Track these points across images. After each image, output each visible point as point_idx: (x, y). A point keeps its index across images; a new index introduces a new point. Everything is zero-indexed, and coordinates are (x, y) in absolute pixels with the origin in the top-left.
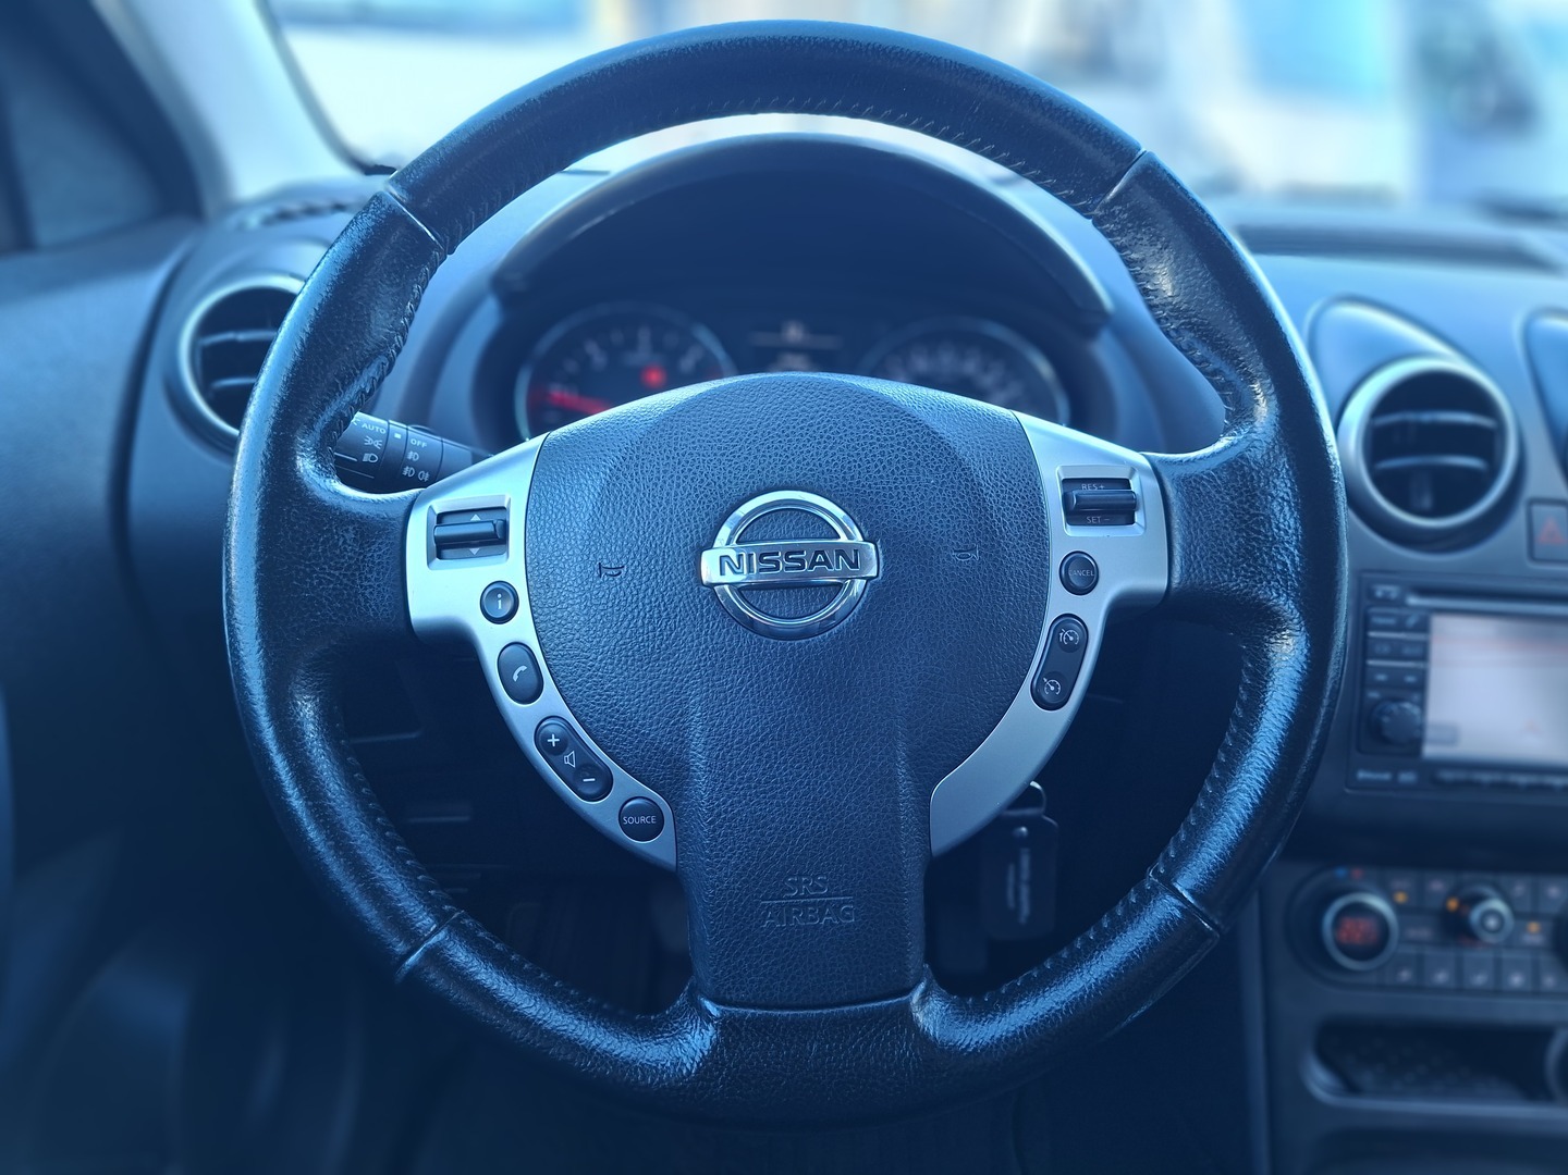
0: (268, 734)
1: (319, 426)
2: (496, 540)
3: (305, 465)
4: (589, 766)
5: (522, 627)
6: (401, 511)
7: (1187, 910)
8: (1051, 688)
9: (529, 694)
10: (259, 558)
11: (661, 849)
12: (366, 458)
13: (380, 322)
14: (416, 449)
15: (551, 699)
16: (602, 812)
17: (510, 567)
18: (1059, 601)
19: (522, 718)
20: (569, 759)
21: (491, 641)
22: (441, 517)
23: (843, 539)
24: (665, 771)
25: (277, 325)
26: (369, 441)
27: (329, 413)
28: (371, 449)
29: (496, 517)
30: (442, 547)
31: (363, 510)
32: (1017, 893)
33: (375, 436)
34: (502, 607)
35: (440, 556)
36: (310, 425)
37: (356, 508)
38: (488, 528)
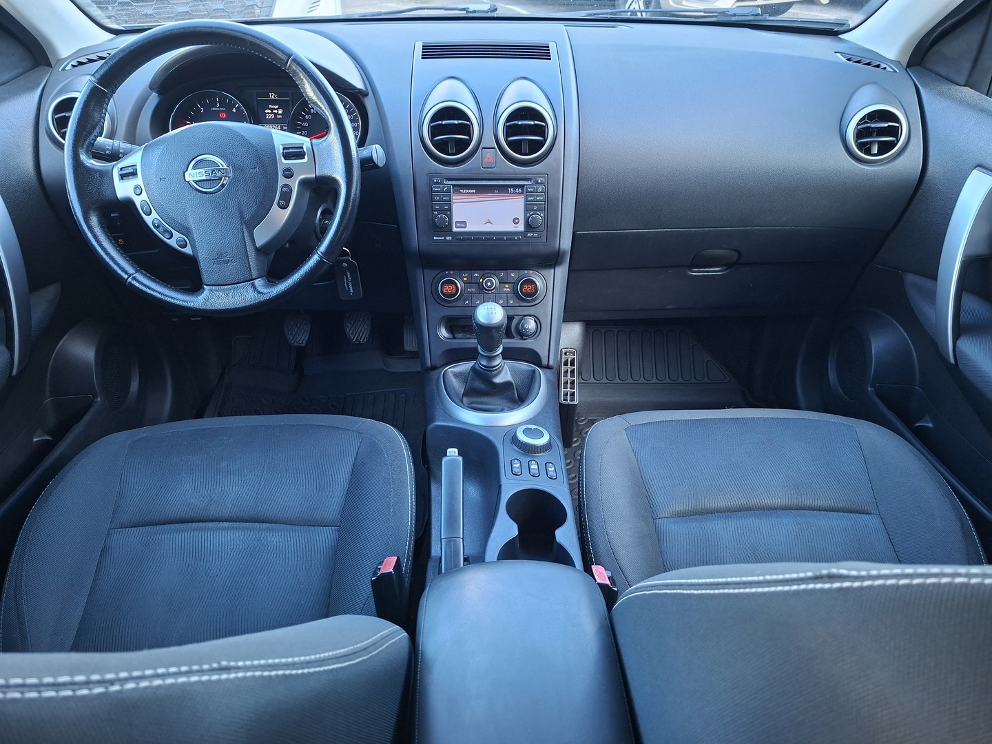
0: (85, 227)
1: (85, 146)
2: (134, 174)
3: (83, 157)
4: (166, 231)
5: (144, 196)
6: (111, 168)
7: (320, 257)
8: (282, 203)
9: (149, 214)
10: (75, 182)
11: (188, 250)
12: (107, 152)
13: (96, 116)
14: (122, 148)
15: (154, 215)
16: (172, 242)
17: (139, 181)
18: (282, 181)
19: (148, 220)
20: (161, 229)
21: (138, 201)
22: (121, 169)
23: (221, 167)
24: (186, 231)
25: (71, 110)
26: (107, 147)
27: (87, 142)
28: (108, 149)
29: (134, 167)
30: (122, 177)
31: (100, 168)
32: (348, 286)
33: (109, 145)
34: (138, 192)
35: (122, 179)
36: (83, 147)
37: (98, 168)
38: (132, 171)
